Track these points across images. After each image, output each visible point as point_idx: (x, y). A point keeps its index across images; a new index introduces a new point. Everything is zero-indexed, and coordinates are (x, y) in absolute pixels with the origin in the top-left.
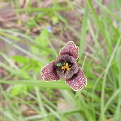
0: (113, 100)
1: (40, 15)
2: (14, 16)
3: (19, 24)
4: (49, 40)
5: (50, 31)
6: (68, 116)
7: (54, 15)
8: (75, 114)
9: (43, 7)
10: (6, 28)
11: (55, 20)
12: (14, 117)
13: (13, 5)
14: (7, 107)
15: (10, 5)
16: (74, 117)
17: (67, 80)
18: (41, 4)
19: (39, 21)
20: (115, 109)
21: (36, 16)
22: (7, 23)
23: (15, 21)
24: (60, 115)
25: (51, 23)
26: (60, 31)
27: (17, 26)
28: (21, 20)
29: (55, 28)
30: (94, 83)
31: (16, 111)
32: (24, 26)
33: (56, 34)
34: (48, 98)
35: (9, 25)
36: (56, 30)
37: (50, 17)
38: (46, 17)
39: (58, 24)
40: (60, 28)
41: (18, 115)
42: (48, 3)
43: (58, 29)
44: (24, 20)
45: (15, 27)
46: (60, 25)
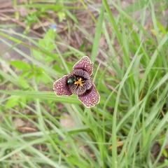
0: (127, 119)
1: (43, 9)
11: (62, 16)
19: (42, 16)
20: (129, 130)
23: (12, 14)
24: (64, 133)
25: (57, 19)
27: (14, 20)
28: (19, 13)
32: (23, 21)
33: (62, 33)
36: (62, 29)
37: (56, 12)
38: (50, 12)
39: (65, 21)
40: (68, 26)
43: (65, 28)
45: (11, 22)
46: (68, 22)
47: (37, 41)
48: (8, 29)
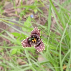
1: (27, 8)
2: (13, 9)
3: (16, 14)
4: (31, 23)
5: (33, 17)
6: (43, 64)
7: (35, 8)
8: (47, 63)
9: (29, 4)
10: (9, 16)
11: (36, 11)
12: (14, 66)
13: (12, 4)
14: (10, 61)
15: (11, 3)
16: (47, 65)
17: (35, 47)
18: (28, 2)
19: (27, 12)
21: (25, 9)
22: (9, 14)
23: (14, 12)
25: (34, 13)
26: (38, 17)
27: (15, 15)
28: (17, 11)
29: (36, 16)
30: (57, 46)
31: (15, 63)
32: (18, 15)
33: (37, 19)
34: (32, 55)
35: (10, 15)
36: (36, 17)
37: (33, 10)
38: (31, 10)
39: (37, 13)
41: (16, 65)
42: (32, 1)
43: (38, 16)
44: (18, 12)
45: (14, 16)
46: (39, 14)
47: (23, 23)
48: (12, 19)
